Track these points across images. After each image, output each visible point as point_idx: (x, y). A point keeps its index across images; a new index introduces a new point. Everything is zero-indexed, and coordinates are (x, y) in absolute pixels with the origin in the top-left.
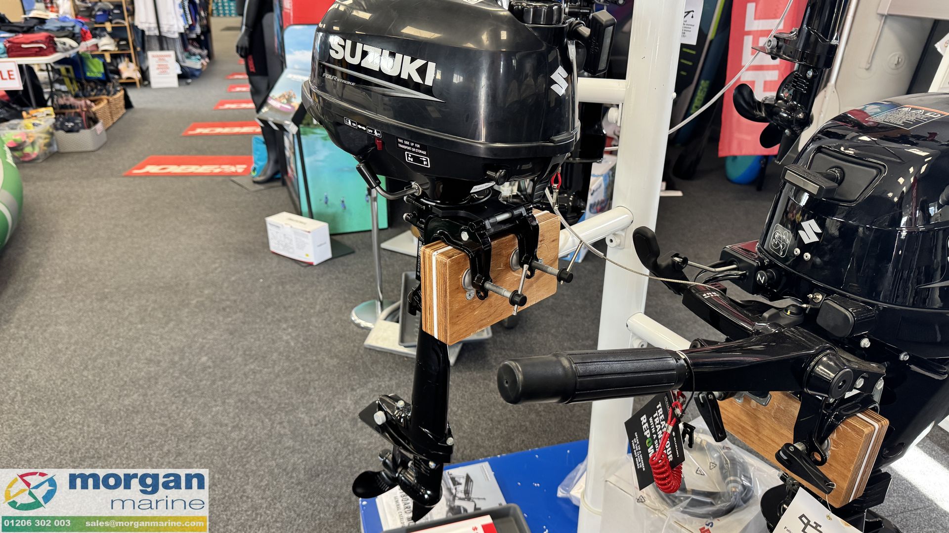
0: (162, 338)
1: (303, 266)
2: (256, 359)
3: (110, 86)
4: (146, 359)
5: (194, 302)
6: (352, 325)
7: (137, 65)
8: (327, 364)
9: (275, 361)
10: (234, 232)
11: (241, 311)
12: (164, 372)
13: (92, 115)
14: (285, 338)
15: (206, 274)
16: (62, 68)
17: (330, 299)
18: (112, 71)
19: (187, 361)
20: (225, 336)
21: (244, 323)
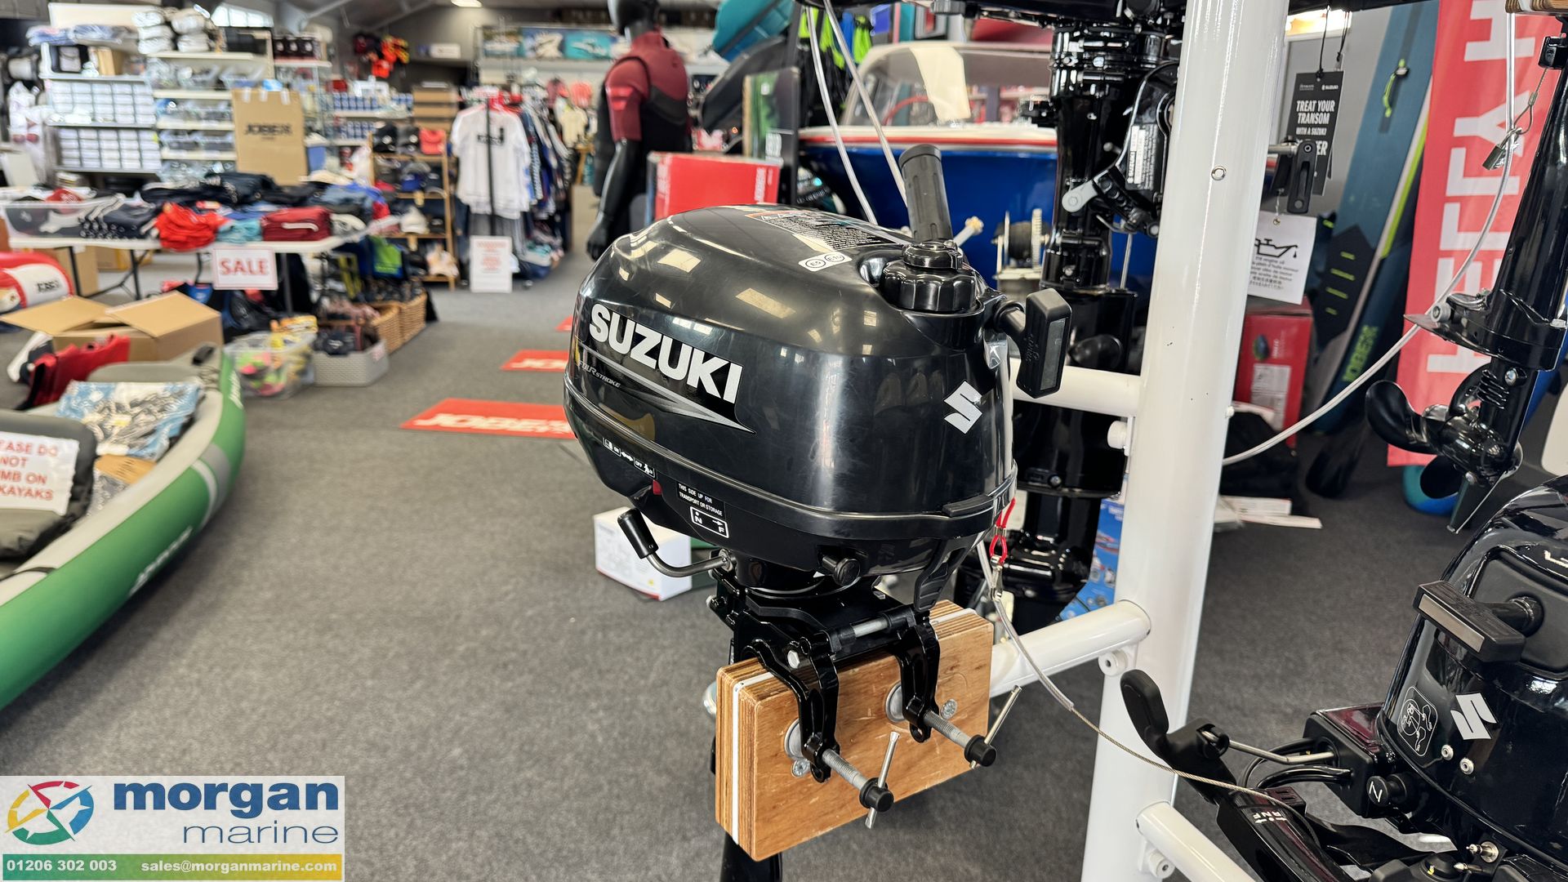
0: (399, 708)
1: (641, 600)
2: (538, 761)
3: (406, 288)
4: (367, 742)
5: (461, 648)
6: (703, 715)
7: (454, 255)
8: (650, 784)
9: (565, 768)
10: (546, 533)
11: (531, 671)
12: (390, 769)
13: (370, 331)
14: (591, 727)
15: (491, 601)
16: (342, 258)
17: (675, 663)
18: (415, 262)
19: (429, 752)
20: (497, 714)
21: (530, 693)
